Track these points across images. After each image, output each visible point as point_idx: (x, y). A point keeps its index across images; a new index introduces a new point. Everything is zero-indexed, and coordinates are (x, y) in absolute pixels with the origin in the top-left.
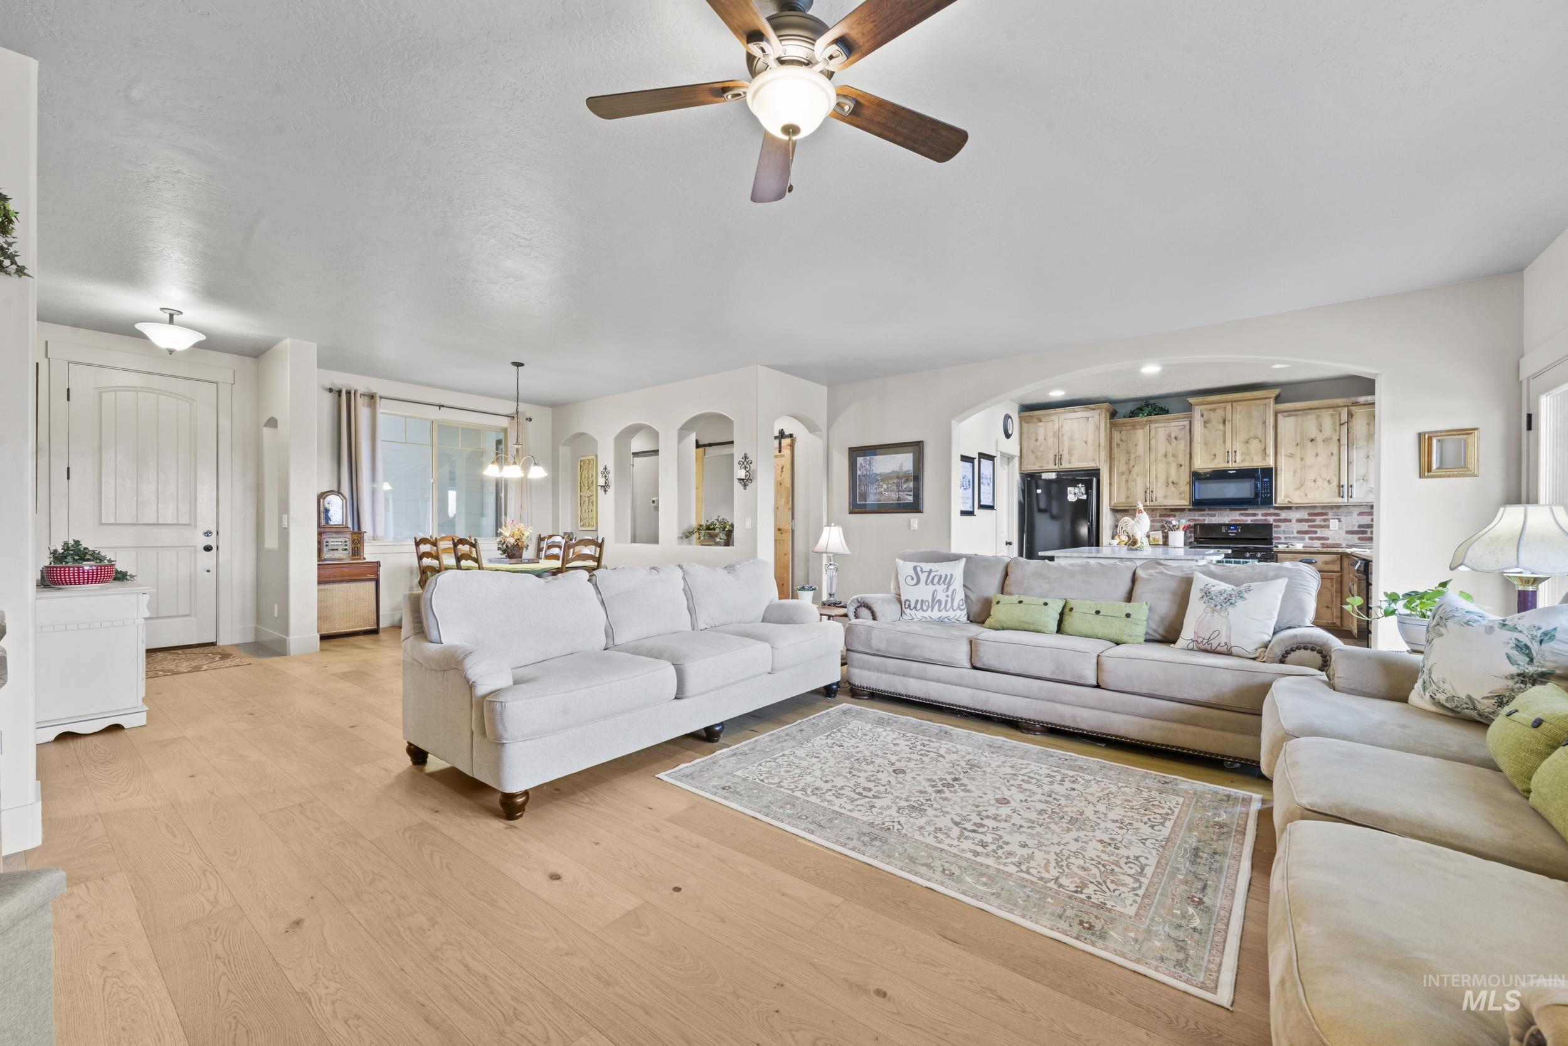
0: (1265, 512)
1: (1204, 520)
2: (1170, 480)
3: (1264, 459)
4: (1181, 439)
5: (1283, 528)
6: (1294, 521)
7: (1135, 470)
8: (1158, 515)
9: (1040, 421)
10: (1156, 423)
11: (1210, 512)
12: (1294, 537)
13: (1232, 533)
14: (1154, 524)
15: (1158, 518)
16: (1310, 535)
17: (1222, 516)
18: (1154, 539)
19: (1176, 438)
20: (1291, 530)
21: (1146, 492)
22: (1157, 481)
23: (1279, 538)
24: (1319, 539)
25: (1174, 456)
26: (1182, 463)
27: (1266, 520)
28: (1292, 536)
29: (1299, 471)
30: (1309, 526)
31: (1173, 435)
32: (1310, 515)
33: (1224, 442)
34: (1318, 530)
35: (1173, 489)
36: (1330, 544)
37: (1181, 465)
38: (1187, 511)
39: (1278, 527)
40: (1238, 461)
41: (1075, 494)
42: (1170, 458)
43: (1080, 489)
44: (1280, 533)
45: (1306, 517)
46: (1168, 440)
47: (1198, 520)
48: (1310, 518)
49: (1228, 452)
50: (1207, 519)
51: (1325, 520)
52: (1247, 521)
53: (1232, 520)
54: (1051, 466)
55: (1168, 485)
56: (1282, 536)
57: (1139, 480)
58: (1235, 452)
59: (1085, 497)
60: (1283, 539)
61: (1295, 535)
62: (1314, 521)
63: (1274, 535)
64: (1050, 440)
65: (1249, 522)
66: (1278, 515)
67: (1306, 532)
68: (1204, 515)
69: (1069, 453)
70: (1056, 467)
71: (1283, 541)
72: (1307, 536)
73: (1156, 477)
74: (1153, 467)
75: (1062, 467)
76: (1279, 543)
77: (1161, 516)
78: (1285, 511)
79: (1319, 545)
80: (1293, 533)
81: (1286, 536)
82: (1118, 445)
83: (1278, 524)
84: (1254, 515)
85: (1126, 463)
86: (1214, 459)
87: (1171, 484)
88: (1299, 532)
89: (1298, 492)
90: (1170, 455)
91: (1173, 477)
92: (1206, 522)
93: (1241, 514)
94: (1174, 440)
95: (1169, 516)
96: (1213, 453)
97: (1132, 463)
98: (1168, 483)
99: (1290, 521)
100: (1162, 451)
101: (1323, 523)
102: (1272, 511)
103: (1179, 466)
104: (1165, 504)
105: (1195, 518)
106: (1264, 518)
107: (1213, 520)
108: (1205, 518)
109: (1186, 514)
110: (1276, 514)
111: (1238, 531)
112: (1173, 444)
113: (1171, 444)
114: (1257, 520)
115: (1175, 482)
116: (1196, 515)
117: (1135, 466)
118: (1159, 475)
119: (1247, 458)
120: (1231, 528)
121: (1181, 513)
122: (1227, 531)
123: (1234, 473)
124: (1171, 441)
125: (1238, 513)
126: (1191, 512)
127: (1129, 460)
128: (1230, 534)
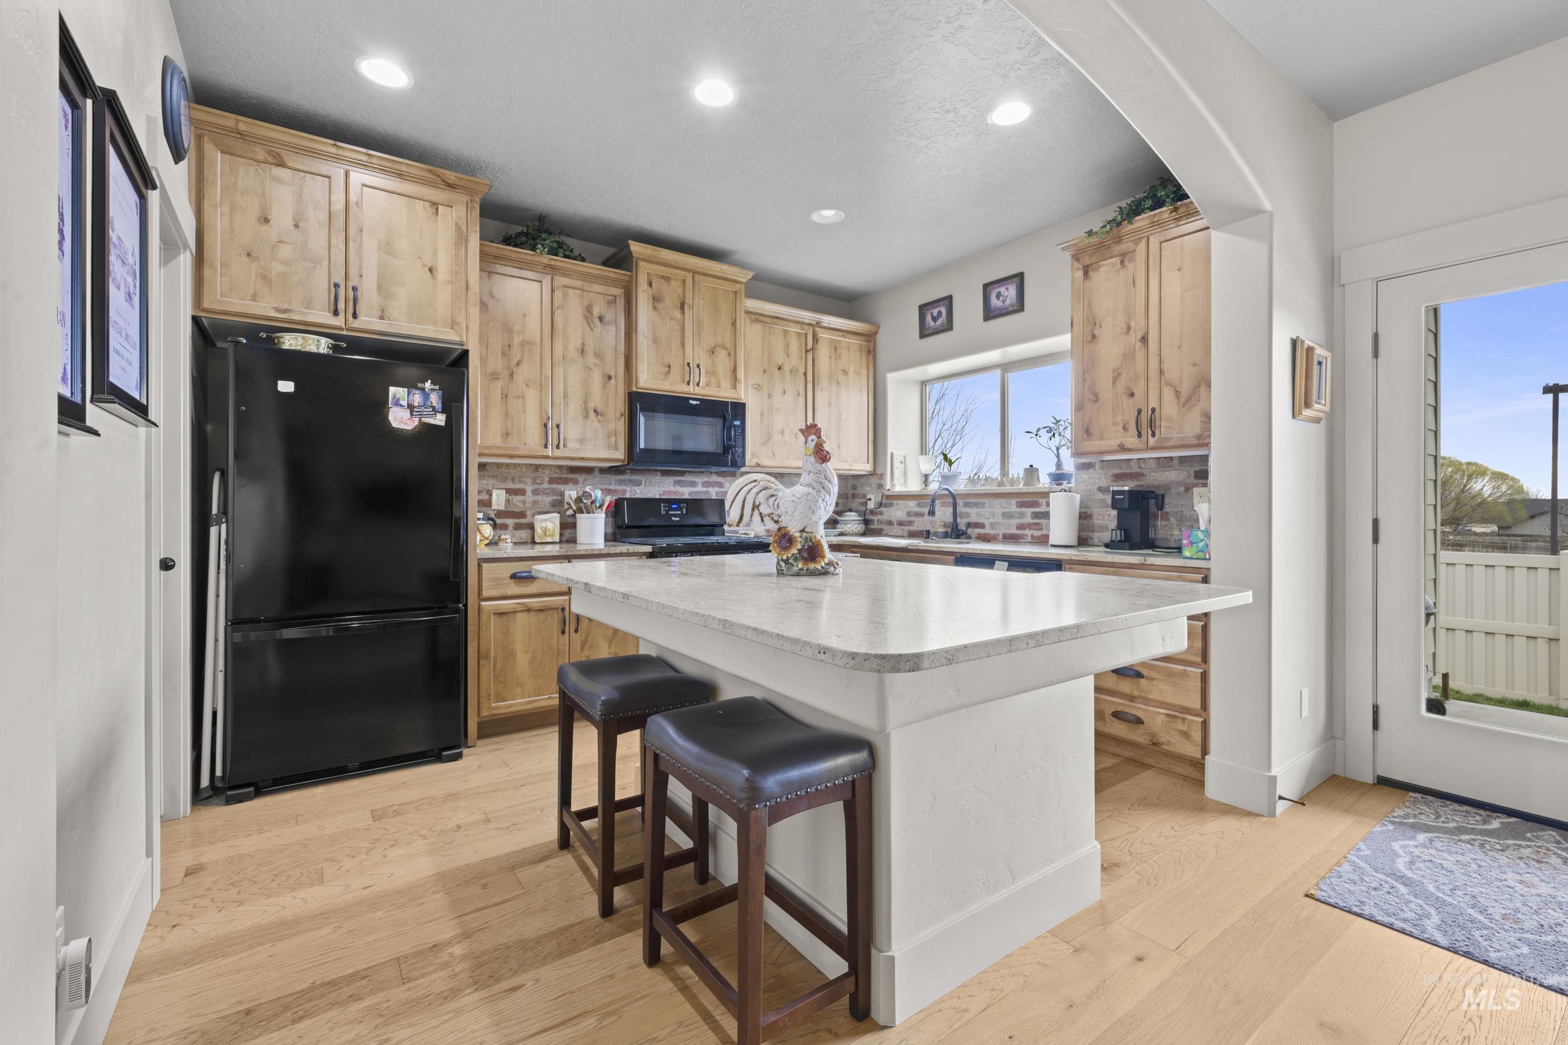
0: (706, 479)
1: (625, 491)
2: (591, 405)
3: (734, 387)
4: (609, 323)
7: (525, 372)
8: (546, 479)
9: (281, 164)
10: (564, 275)
11: (634, 477)
13: (675, 516)
14: (539, 498)
15: (546, 485)
18: (545, 531)
19: (601, 319)
21: (545, 425)
22: (566, 404)
25: (597, 355)
26: (612, 373)
27: (707, 492)
29: (766, 414)
31: (596, 311)
33: (683, 345)
35: (596, 424)
37: (610, 378)
40: (701, 384)
41: (411, 407)
42: (591, 360)
43: (426, 395)
46: (587, 318)
49: (689, 365)
52: (684, 494)
53: (665, 492)
54: (322, 316)
55: (586, 417)
57: (532, 395)
58: (699, 367)
59: (440, 420)
64: (317, 238)
68: (621, 482)
69: (379, 288)
70: (339, 321)
73: (566, 396)
74: (559, 371)
75: (356, 324)
77: (552, 481)
84: (693, 484)
85: (503, 354)
86: (668, 373)
87: (592, 414)
89: (766, 448)
90: (590, 350)
91: (596, 401)
94: (597, 321)
95: (566, 481)
96: (667, 361)
97: (517, 353)
98: (586, 410)
100: (575, 343)
103: (606, 378)
104: (584, 456)
105: (610, 487)
106: (705, 489)
107: (638, 491)
108: (625, 488)
109: (596, 480)
110: (718, 482)
111: (682, 512)
112: (597, 330)
113: (591, 329)
114: (696, 492)
115: (599, 410)
116: (613, 482)
117: (522, 364)
118: (570, 391)
119: (713, 380)
120: (673, 506)
121: (588, 476)
122: (667, 512)
123: (697, 404)
124: (593, 322)
125: (672, 479)
126: (604, 476)
127: (509, 346)
128: (673, 518)
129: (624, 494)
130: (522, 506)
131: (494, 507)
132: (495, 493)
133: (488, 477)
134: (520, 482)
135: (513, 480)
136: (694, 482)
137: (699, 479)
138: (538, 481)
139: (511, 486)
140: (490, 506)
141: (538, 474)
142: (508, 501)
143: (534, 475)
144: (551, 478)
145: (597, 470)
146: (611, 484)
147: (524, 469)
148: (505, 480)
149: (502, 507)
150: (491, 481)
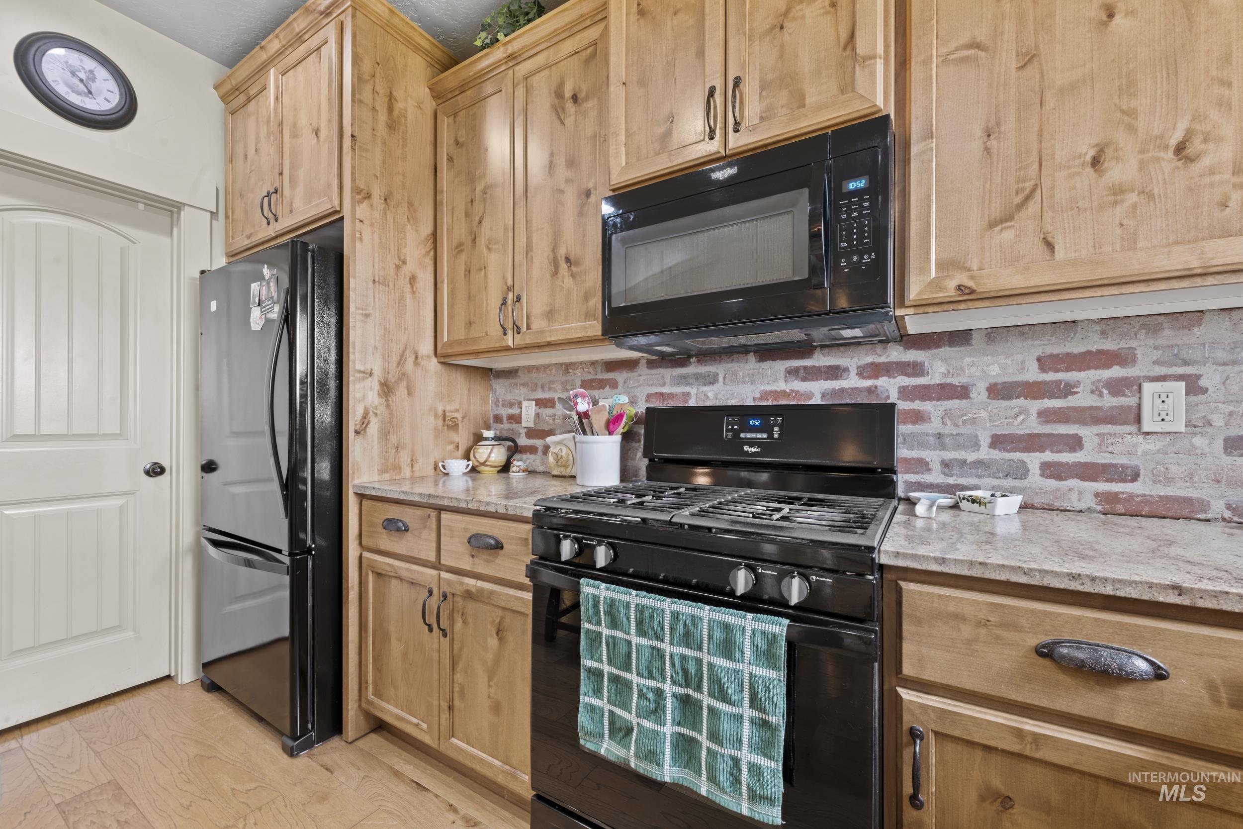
0: (869, 359)
1: (687, 395)
2: (562, 252)
3: (850, 86)
4: (588, 99)
5: (934, 426)
6: (979, 393)
7: (487, 231)
11: (703, 369)
12: (979, 463)
13: (752, 443)
16: (1048, 456)
17: (734, 378)
18: (558, 458)
19: (575, 98)
20: (967, 430)
21: (505, 302)
22: (531, 259)
23: (922, 465)
24: (1089, 472)
25: (571, 163)
26: (591, 185)
27: (871, 390)
28: (971, 457)
30: (1046, 416)
31: (569, 89)
32: (1045, 363)
34: (1086, 432)
35: (568, 282)
36: (1146, 500)
37: (588, 194)
38: (643, 369)
39: (918, 417)
40: (746, 123)
41: (261, 303)
43: (268, 285)
44: (923, 446)
45: (1033, 374)
46: (557, 110)
47: (670, 396)
48: (1050, 376)
49: (712, 92)
50: (693, 391)
51: (1117, 387)
52: (811, 395)
53: (765, 394)
54: (264, 230)
55: (556, 273)
56: (933, 456)
57: (494, 260)
58: (737, 82)
59: (275, 313)
60: (936, 466)
61: (985, 453)
62: (1068, 390)
63: (902, 452)
64: (264, 150)
65: (817, 400)
66: (915, 369)
67: (1032, 443)
68: (683, 380)
69: (290, 178)
70: (271, 231)
71: (936, 477)
72: (1034, 460)
73: (529, 248)
75: (277, 227)
76: (922, 487)
78: (945, 350)
79: (1089, 502)
80: (975, 445)
81: (949, 455)
82: (450, 159)
83: (917, 405)
84: (834, 372)
85: (467, 215)
86: (668, 134)
87: (563, 266)
88: (997, 442)
90: (561, 160)
91: (568, 241)
92: (692, 403)
93: (792, 373)
94: (570, 106)
95: (601, 385)
96: (666, 108)
97: (478, 207)
98: (555, 263)
99: (963, 392)
101: (1109, 401)
102: (896, 354)
103: (583, 197)
104: (549, 339)
105: (663, 390)
106: (868, 383)
107: (710, 395)
108: (687, 389)
109: (641, 378)
110: (908, 364)
111: (771, 436)
112: (569, 121)
113: (563, 123)
114: (842, 390)
115: (572, 258)
116: (668, 381)
117: (483, 222)
118: (535, 239)
119: (783, 97)
120: (752, 422)
121: (630, 374)
122: (736, 434)
123: (731, 178)
124: (563, 109)
125: (781, 366)
126: (654, 371)
127: (472, 201)
128: (746, 448)
129: (686, 401)
130: (551, 422)
131: (524, 424)
132: (525, 404)
133: (521, 385)
134: (550, 389)
135: (542, 387)
136: (837, 368)
137: (851, 361)
138: (568, 387)
139: (540, 395)
140: (521, 423)
141: (568, 377)
142: (537, 415)
143: (564, 379)
144: (583, 381)
145: (643, 362)
146: (664, 385)
147: (554, 371)
148: (534, 389)
149: (531, 425)
150: (523, 390)
